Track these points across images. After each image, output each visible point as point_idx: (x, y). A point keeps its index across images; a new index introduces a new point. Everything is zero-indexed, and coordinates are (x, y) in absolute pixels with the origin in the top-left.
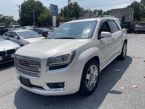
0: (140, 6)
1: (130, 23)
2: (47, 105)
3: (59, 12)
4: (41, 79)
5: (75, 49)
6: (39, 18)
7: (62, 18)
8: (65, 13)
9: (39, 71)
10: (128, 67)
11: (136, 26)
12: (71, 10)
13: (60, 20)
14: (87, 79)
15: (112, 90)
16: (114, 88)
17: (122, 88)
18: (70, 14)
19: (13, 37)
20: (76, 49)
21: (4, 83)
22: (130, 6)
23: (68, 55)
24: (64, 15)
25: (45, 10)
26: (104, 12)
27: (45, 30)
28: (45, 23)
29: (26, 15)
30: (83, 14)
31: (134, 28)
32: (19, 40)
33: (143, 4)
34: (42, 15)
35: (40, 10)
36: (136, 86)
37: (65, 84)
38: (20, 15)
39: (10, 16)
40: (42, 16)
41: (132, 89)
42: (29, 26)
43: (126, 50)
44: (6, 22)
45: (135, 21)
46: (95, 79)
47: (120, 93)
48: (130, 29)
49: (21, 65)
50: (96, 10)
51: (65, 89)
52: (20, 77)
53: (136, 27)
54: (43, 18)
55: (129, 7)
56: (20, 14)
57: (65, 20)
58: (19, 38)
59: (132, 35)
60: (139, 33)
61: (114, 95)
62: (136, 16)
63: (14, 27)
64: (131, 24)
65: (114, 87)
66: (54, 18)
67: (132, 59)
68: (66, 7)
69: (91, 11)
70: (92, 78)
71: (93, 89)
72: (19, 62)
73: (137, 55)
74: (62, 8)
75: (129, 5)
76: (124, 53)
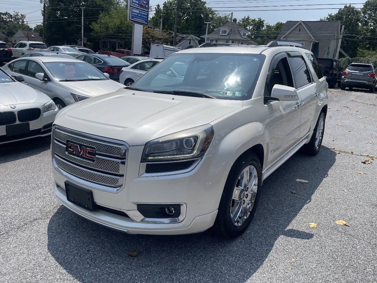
0: (358, 20)
1: (332, 61)
2: (132, 256)
3: (152, 14)
4: (123, 192)
5: (212, 124)
6: (95, 26)
7: (158, 32)
8: (168, 20)
9: (120, 173)
10: (325, 174)
11: (347, 70)
12: (184, 13)
13: (152, 37)
14: (233, 198)
15: (288, 228)
16: (293, 225)
17: (313, 225)
18: (179, 23)
19: (33, 75)
20: (215, 125)
21: (15, 196)
22: (336, 16)
23: (196, 138)
24: (164, 25)
25: (113, 5)
26: (268, 27)
27: (113, 60)
28: (111, 40)
29: (62, 15)
30: (214, 27)
31: (340, 75)
32: (49, 84)
33: (367, 16)
34: (104, 18)
35: (100, 6)
36: (345, 223)
37: (183, 209)
38: (44, 15)
39: (17, 15)
40: (103, 21)
41: (336, 228)
42: (68, 47)
43: (323, 133)
44: (4, 28)
45: (344, 56)
46: (251, 200)
47: (309, 236)
48: (330, 78)
49: (71, 153)
50: (248, 19)
51: (181, 220)
52: (67, 184)
53: (345, 73)
54: (107, 28)
55: (331, 19)
56: (44, 11)
57: (166, 39)
58: (47, 79)
59: (336, 92)
60: (351, 90)
61: (292, 240)
62: (347, 44)
63: (28, 45)
64: (335, 63)
65: (294, 221)
66: (138, 31)
67: (335, 154)
68: (171, 4)
69: (235, 20)
70: (245, 198)
71: (244, 224)
72: (65, 146)
73: (347, 146)
74: (158, 6)
75: (333, 14)
76: (318, 139)
